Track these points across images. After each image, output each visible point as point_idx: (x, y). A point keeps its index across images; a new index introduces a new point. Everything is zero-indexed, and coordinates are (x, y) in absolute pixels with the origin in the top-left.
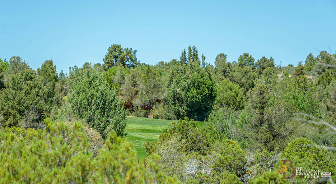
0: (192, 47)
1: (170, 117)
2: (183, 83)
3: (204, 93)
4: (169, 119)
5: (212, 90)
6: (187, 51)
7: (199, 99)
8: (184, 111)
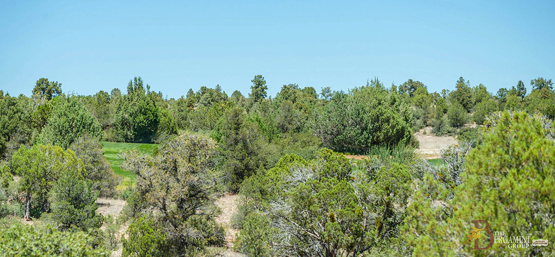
0: (138, 77)
1: (119, 140)
2: (131, 110)
3: (150, 119)
4: (118, 142)
5: (156, 116)
6: (133, 81)
7: (145, 124)
8: (131, 135)
